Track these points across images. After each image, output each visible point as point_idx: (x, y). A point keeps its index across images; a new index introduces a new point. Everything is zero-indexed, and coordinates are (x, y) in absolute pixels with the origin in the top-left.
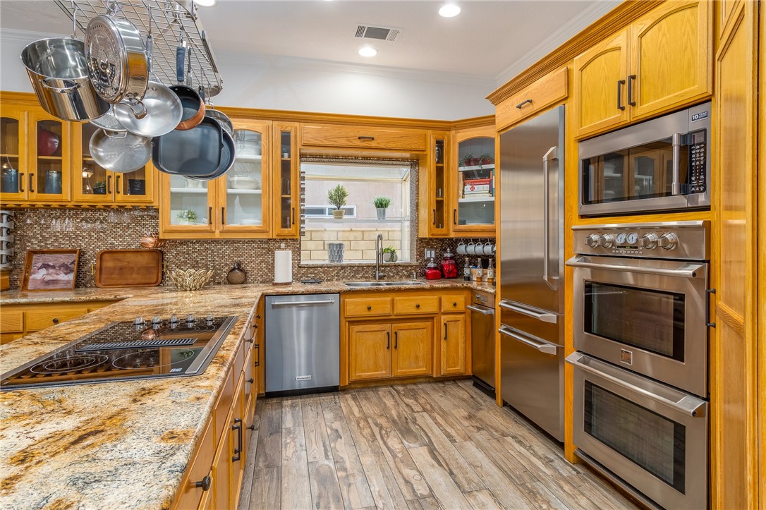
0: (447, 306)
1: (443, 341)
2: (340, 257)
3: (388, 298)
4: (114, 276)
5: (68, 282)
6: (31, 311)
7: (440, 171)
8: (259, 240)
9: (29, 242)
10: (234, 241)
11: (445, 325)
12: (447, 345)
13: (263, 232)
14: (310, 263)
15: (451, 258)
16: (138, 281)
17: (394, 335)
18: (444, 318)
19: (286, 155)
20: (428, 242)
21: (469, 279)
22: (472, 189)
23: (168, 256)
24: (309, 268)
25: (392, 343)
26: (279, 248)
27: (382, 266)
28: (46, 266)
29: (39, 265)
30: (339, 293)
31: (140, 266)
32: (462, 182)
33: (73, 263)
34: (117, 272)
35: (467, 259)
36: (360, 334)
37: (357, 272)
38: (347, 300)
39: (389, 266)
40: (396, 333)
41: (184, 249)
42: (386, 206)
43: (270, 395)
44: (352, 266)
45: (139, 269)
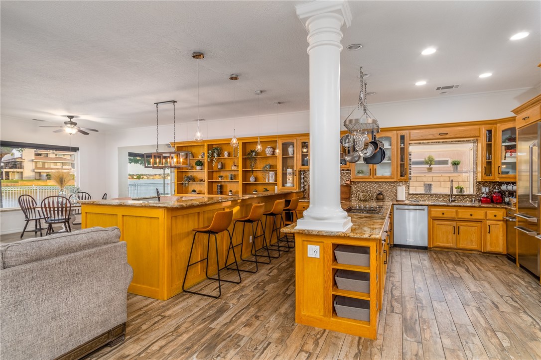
0: (490, 216)
1: (488, 234)
2: (430, 190)
3: (454, 210)
7: (489, 147)
8: (390, 182)
10: (379, 182)
11: (489, 226)
12: (491, 236)
13: (391, 178)
14: (414, 192)
15: (499, 192)
16: (343, 197)
17: (457, 228)
18: (488, 223)
19: (402, 145)
20: (484, 183)
21: (508, 204)
22: (511, 155)
23: (353, 188)
24: (413, 194)
25: (457, 231)
26: (399, 185)
27: (454, 195)
30: (428, 205)
31: (343, 191)
32: (504, 151)
35: (507, 193)
36: (439, 225)
37: (439, 198)
38: (432, 209)
39: (458, 195)
40: (459, 227)
41: (359, 185)
42: (458, 164)
43: (396, 246)
44: (436, 195)
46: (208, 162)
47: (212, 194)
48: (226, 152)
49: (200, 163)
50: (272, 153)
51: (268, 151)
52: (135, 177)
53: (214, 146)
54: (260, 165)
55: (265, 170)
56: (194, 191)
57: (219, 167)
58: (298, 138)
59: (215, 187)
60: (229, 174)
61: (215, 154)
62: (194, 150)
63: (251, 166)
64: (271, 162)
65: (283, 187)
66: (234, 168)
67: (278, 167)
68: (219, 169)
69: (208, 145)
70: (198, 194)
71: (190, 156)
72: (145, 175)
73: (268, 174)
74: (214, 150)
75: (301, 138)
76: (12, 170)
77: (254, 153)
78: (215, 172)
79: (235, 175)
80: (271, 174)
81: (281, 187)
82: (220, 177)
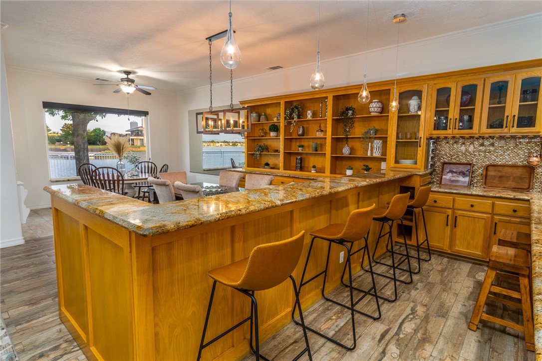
4: (494, 181)
5: (465, 182)
6: (458, 198)
9: (442, 157)
16: (513, 186)
28: (451, 172)
29: (448, 171)
31: (515, 176)
33: (467, 171)
34: (497, 179)
45: (514, 178)
46: (285, 126)
47: (290, 170)
48: (309, 112)
49: (275, 128)
50: (379, 110)
51: (375, 107)
52: (231, 144)
53: (295, 104)
54: (358, 130)
55: (367, 138)
56: (267, 164)
57: (300, 132)
58: (431, 83)
59: (293, 161)
60: (312, 144)
61: (294, 114)
62: (269, 111)
63: (345, 130)
64: (376, 125)
65: (397, 165)
66: (320, 135)
67: (389, 132)
68: (299, 136)
69: (285, 102)
70: (272, 168)
71: (263, 117)
72: (239, 143)
73: (372, 143)
74: (293, 109)
75: (435, 82)
76: (136, 137)
77: (351, 112)
78: (294, 140)
79: (321, 145)
80: (378, 143)
81: (392, 164)
82: (300, 147)
